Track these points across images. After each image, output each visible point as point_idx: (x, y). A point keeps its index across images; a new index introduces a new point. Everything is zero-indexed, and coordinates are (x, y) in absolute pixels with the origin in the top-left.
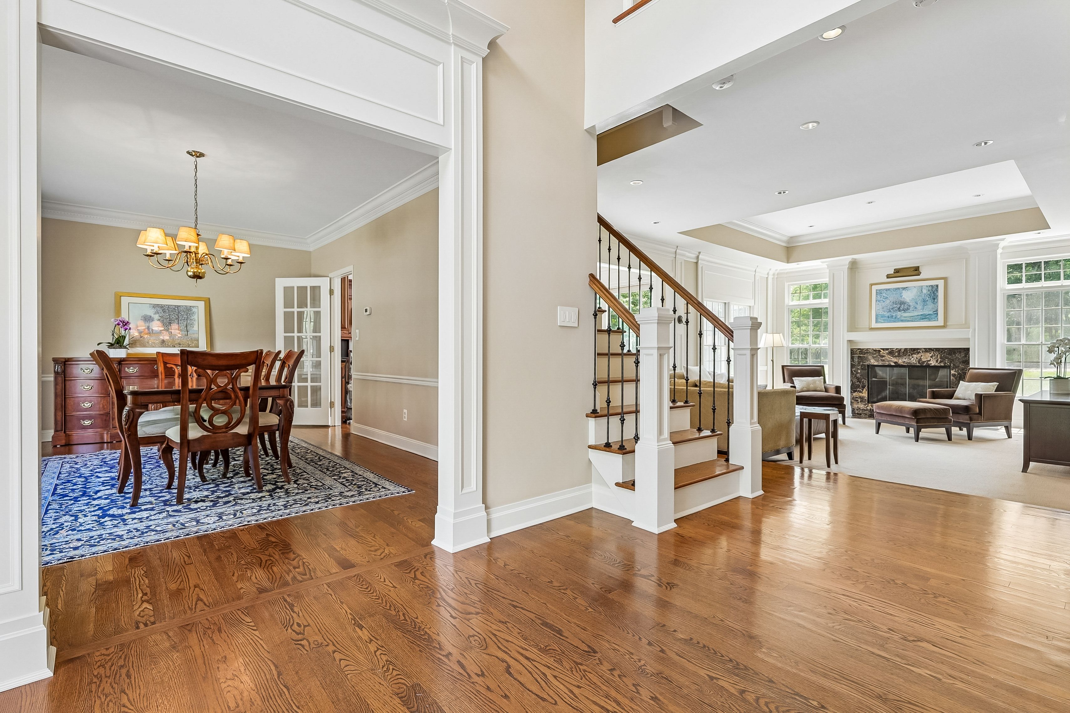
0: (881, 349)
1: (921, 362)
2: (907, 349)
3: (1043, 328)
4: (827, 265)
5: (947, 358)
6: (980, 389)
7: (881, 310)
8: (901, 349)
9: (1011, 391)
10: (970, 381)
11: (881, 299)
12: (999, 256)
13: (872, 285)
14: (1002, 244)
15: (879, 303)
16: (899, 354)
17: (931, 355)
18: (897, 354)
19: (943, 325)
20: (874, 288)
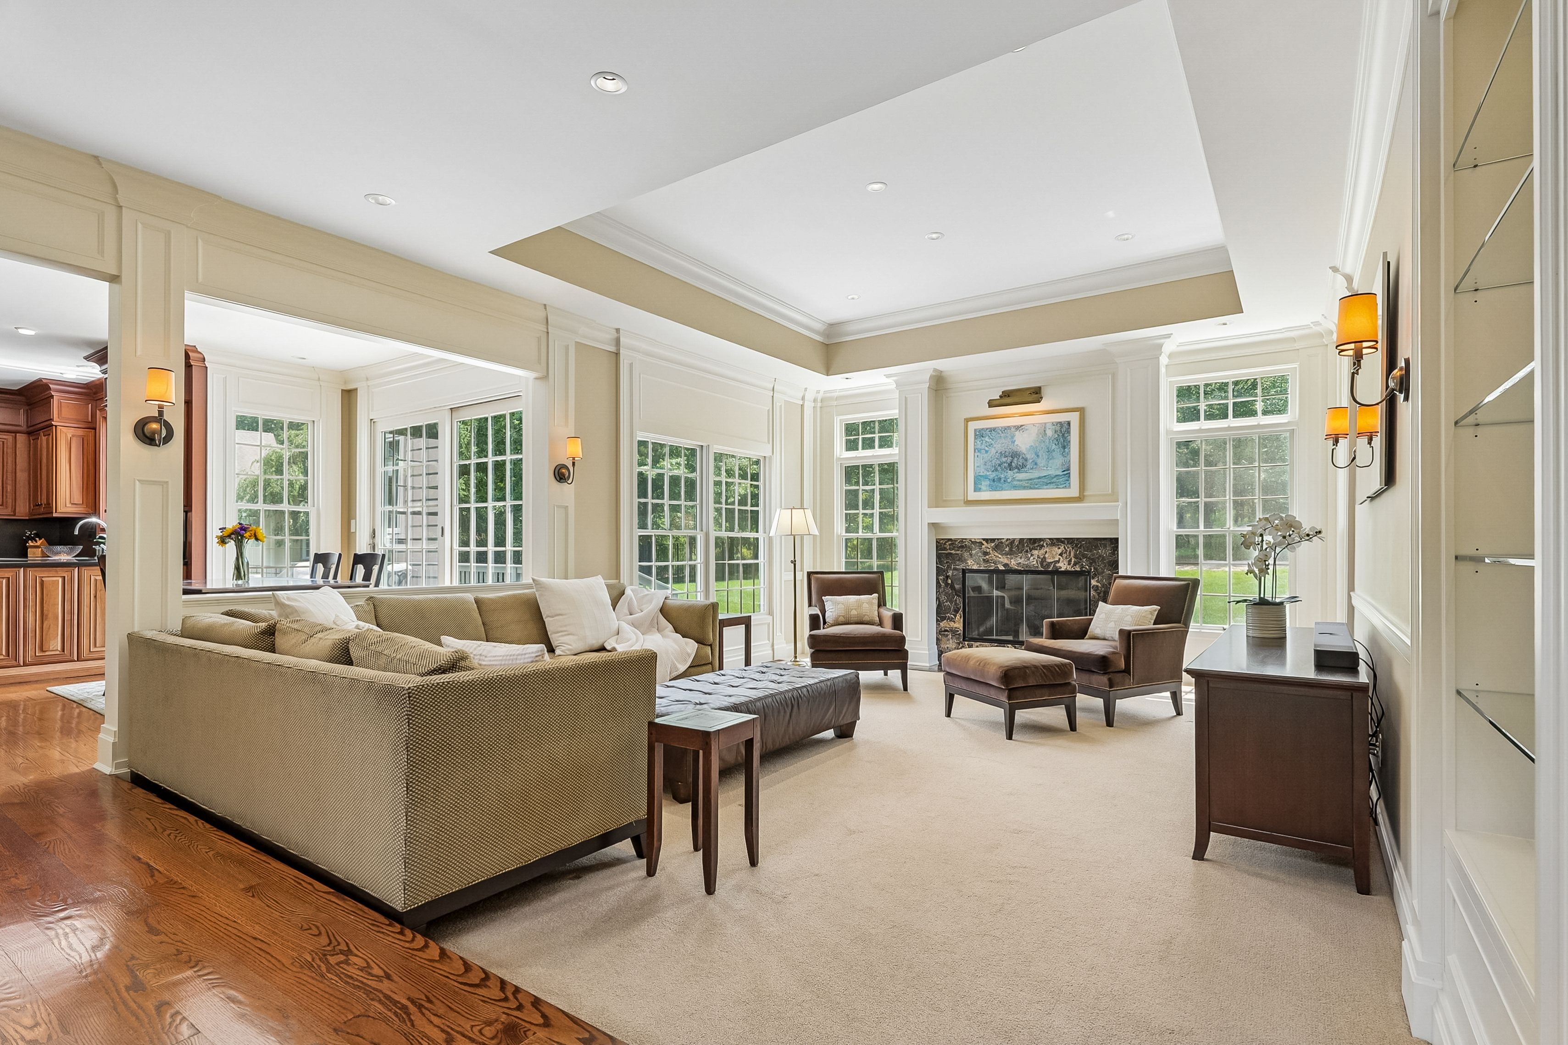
0: (984, 539)
1: (1045, 563)
2: (1023, 539)
3: (1232, 501)
4: (896, 381)
5: (1084, 556)
6: (1129, 619)
7: (982, 466)
8: (1014, 540)
9: (1180, 622)
10: (1116, 603)
11: (983, 447)
12: (1163, 370)
13: (967, 420)
14: (1169, 347)
15: (978, 454)
16: (1011, 550)
17: (1060, 551)
18: (1007, 549)
19: (1077, 495)
20: (973, 426)
